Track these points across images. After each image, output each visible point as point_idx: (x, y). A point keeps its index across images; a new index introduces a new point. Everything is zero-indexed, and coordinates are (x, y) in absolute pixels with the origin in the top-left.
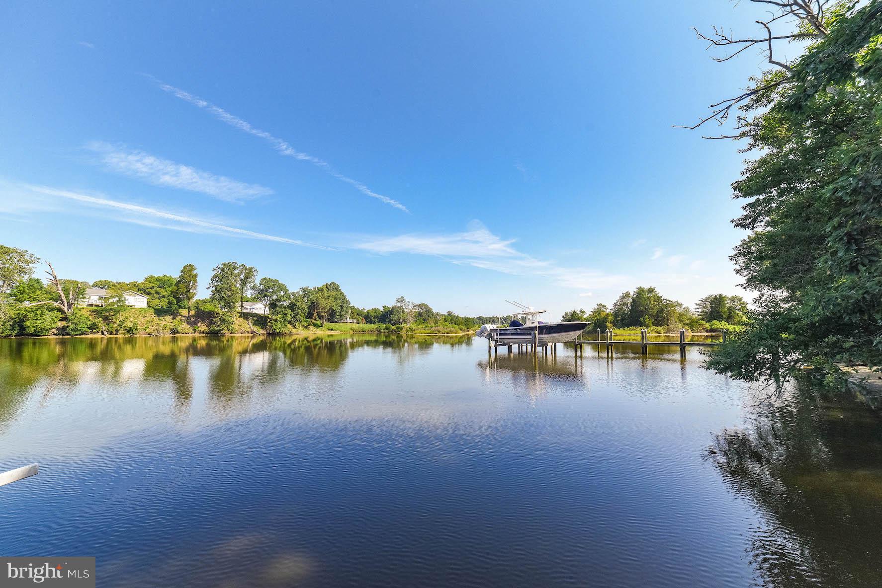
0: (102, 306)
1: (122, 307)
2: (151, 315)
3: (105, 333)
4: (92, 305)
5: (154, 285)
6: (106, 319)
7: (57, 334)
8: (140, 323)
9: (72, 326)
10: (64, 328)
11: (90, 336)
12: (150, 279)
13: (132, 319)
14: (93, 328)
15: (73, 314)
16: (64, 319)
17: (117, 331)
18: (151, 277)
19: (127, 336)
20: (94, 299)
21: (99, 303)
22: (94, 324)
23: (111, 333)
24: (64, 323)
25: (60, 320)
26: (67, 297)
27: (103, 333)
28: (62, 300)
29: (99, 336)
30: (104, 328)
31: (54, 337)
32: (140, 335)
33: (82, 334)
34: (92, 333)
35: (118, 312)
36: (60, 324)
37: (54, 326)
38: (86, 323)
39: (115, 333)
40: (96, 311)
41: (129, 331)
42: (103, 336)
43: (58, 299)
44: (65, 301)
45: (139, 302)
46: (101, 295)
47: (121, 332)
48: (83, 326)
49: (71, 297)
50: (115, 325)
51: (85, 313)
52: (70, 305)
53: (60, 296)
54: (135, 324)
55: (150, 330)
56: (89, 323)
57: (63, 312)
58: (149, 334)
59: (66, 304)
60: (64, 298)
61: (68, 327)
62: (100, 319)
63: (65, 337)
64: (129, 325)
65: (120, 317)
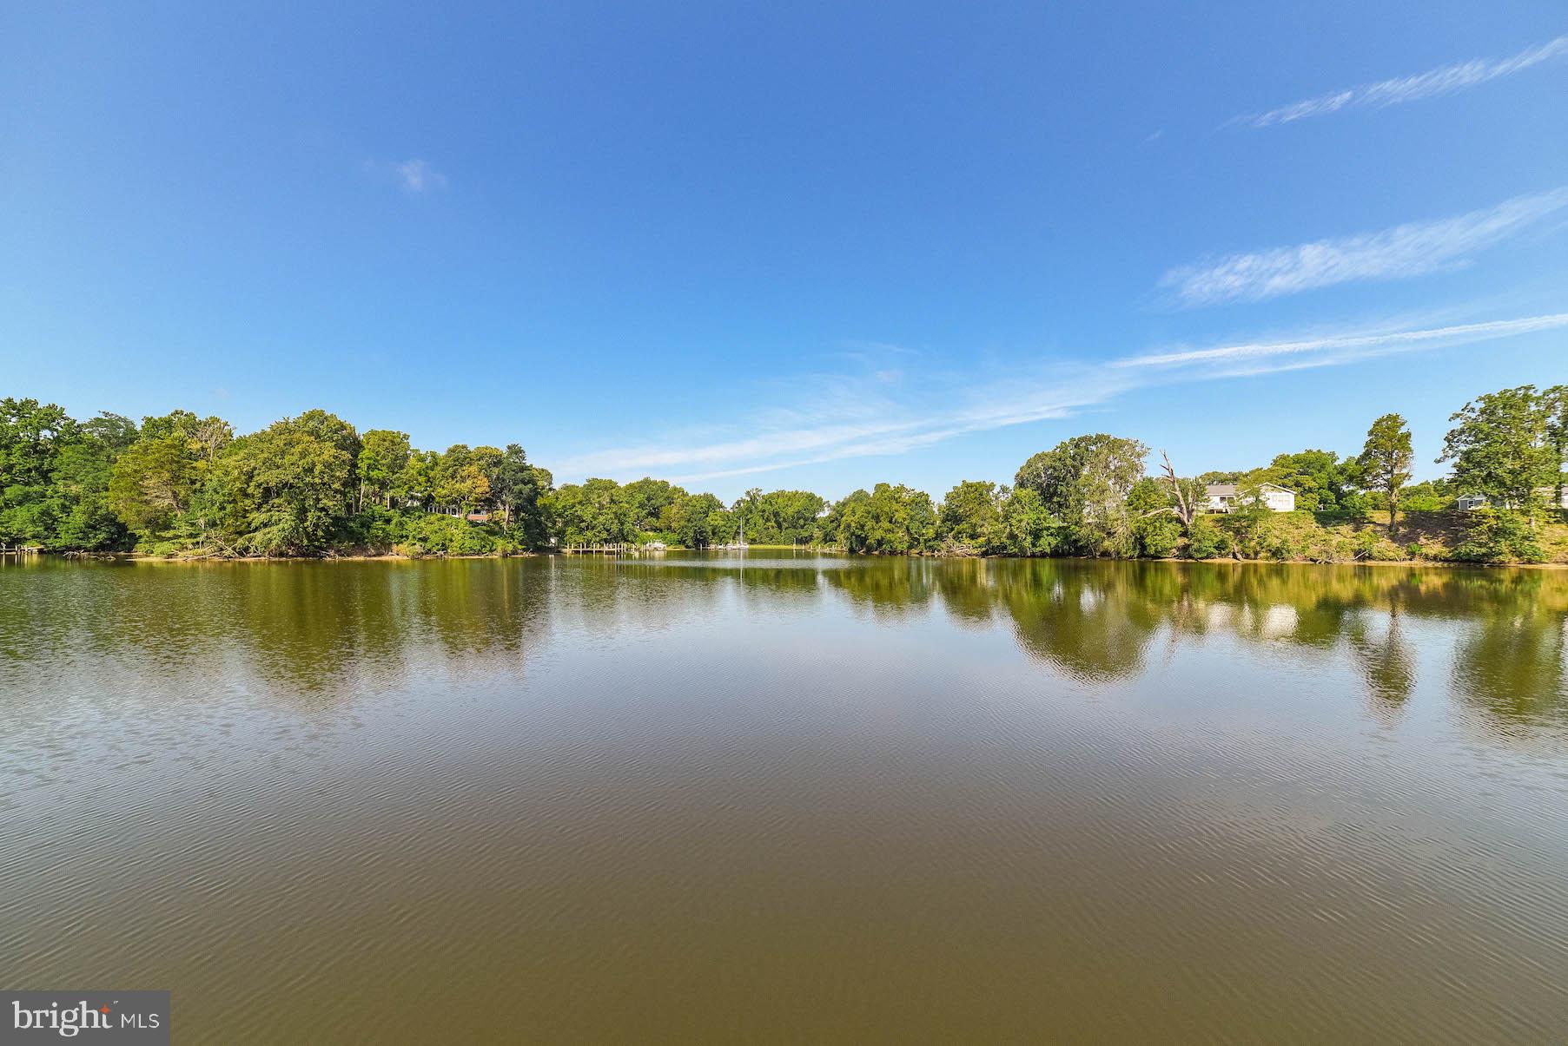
0: (1227, 512)
1: (1259, 511)
2: (1311, 525)
3: (1239, 556)
4: (1212, 511)
5: (1291, 470)
6: (1237, 532)
7: (1178, 557)
8: (1293, 538)
9: (1196, 545)
10: (1186, 548)
11: (1218, 561)
12: (1281, 461)
13: (1277, 533)
14: (1221, 547)
15: (1195, 525)
16: (1184, 534)
17: (1256, 553)
18: (1283, 457)
19: (1273, 562)
20: (1216, 503)
21: (1221, 506)
22: (1222, 541)
23: (1247, 556)
24: (1186, 540)
25: (1180, 536)
26: (1186, 500)
27: (1235, 557)
28: (1180, 506)
29: (1230, 560)
30: (1236, 549)
31: (1175, 560)
32: (1294, 561)
33: (1207, 558)
34: (1222, 556)
35: (1255, 520)
36: (1181, 542)
37: (1174, 544)
38: (1212, 540)
39: (1252, 555)
40: (1223, 519)
41: (1276, 553)
42: (1235, 561)
43: (1175, 502)
44: (1184, 507)
45: (1282, 501)
46: (1223, 495)
47: (1262, 555)
48: (1208, 545)
49: (1190, 500)
50: (1253, 543)
51: (1207, 524)
52: (1190, 512)
53: (1178, 500)
54: (1284, 542)
55: (1313, 551)
56: (1216, 539)
57: (1183, 524)
58: (1311, 560)
59: (1185, 512)
60: (1182, 503)
61: (1189, 546)
62: (1231, 533)
63: (1189, 561)
64: (1276, 543)
65: (1260, 528)
